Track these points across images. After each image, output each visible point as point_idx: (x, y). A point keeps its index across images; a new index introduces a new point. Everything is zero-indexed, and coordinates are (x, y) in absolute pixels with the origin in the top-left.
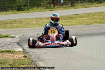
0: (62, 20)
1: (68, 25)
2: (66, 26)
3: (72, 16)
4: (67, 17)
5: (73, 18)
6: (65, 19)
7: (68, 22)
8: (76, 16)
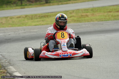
0: (35, 19)
1: (42, 25)
2: (40, 25)
3: (47, 14)
4: (41, 16)
5: (47, 16)
6: (39, 18)
7: (43, 20)
8: (52, 14)
